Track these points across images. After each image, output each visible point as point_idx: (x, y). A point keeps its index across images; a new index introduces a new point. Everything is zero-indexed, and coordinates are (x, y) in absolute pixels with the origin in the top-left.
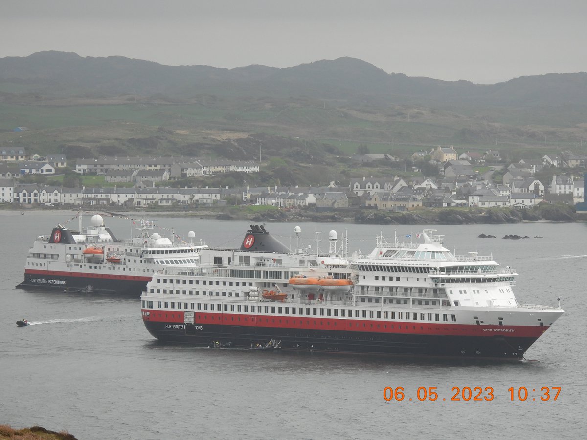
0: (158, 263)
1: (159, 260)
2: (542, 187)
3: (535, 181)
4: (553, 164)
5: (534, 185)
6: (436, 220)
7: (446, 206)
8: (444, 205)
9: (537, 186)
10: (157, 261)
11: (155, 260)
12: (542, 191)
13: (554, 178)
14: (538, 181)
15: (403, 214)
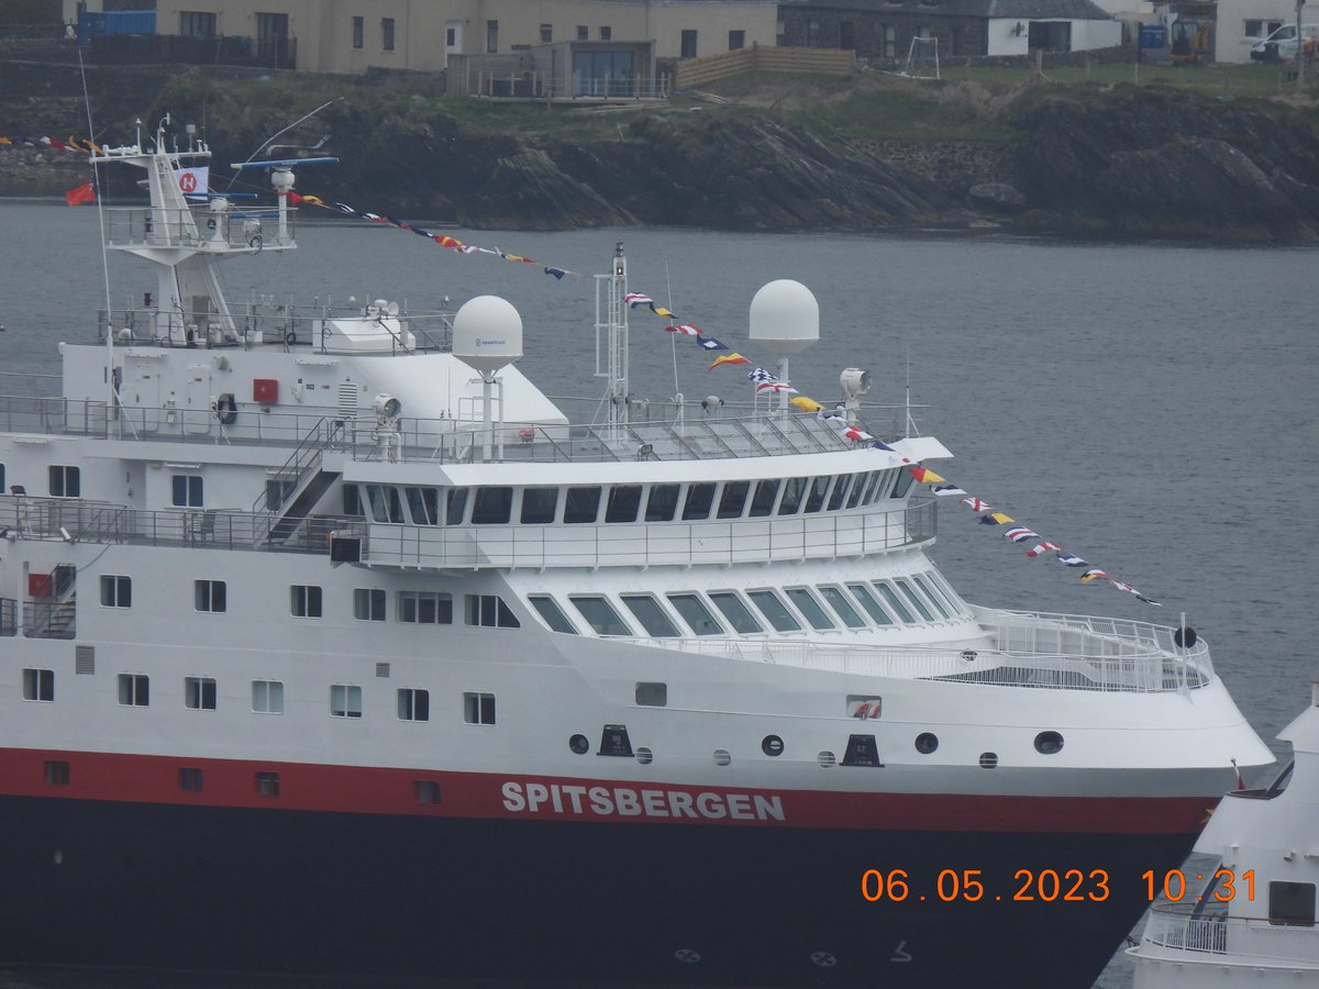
0: (560, 623)
1: (562, 592)
6: (977, 190)
7: (1020, 47)
8: (1005, 39)
10: (543, 603)
11: (520, 591)
15: (640, 125)
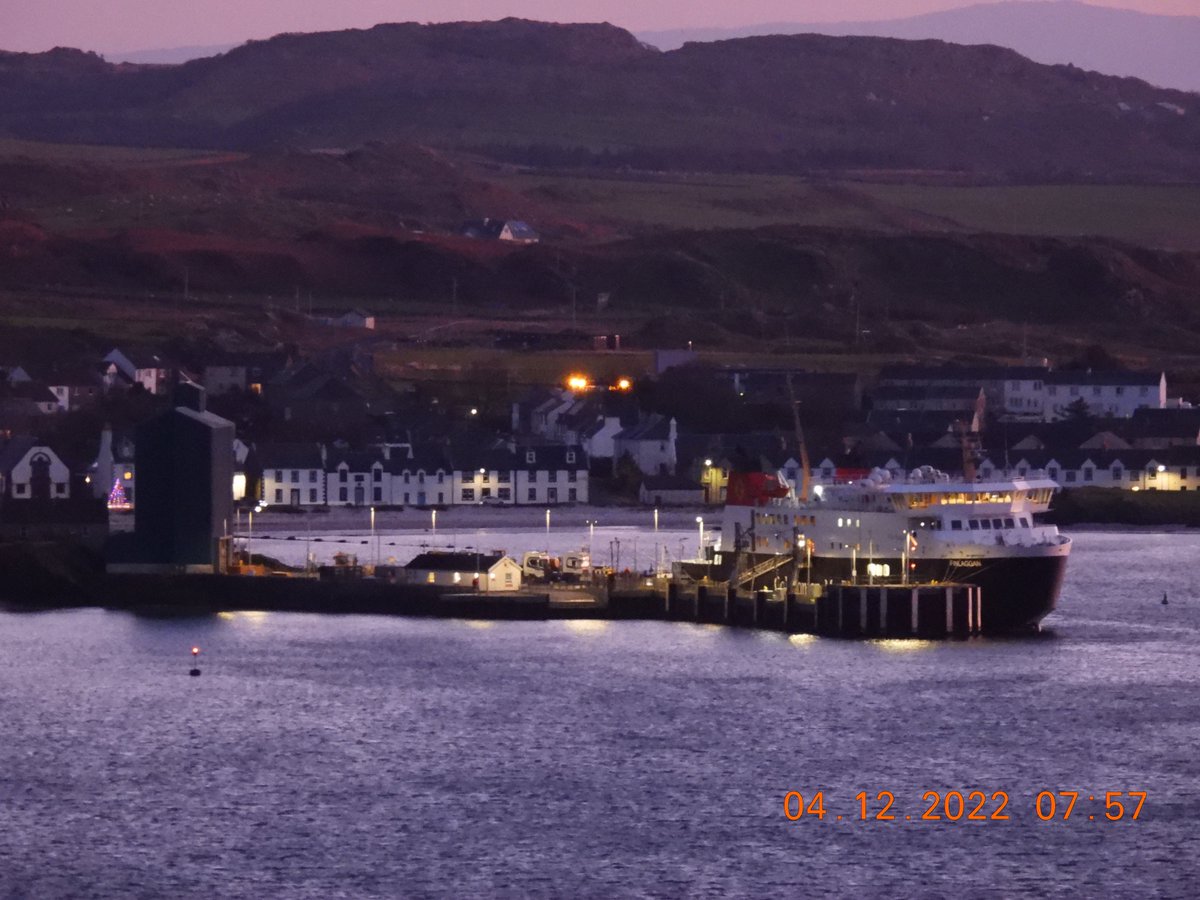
2: (59, 472)
3: (34, 450)
4: (141, 384)
5: (32, 463)
9: (40, 468)
12: (60, 488)
13: (107, 437)
14: (47, 450)
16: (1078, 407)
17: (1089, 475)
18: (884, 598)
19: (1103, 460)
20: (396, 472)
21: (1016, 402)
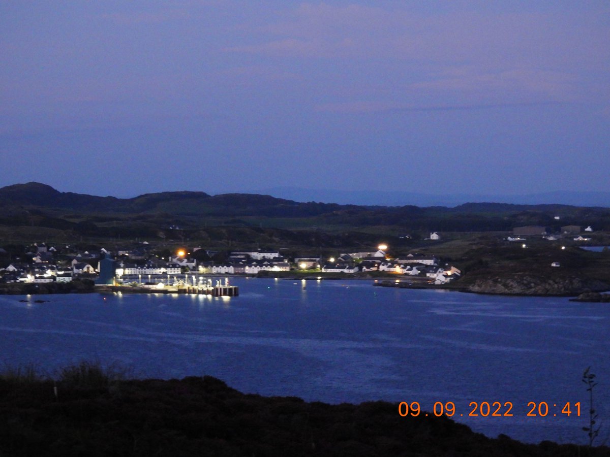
2: (91, 269)
3: (87, 265)
5: (87, 267)
12: (92, 272)
13: (99, 263)
14: (89, 265)
16: (264, 257)
17: (264, 268)
18: (228, 290)
19: (266, 266)
20: (148, 268)
21: (254, 256)
